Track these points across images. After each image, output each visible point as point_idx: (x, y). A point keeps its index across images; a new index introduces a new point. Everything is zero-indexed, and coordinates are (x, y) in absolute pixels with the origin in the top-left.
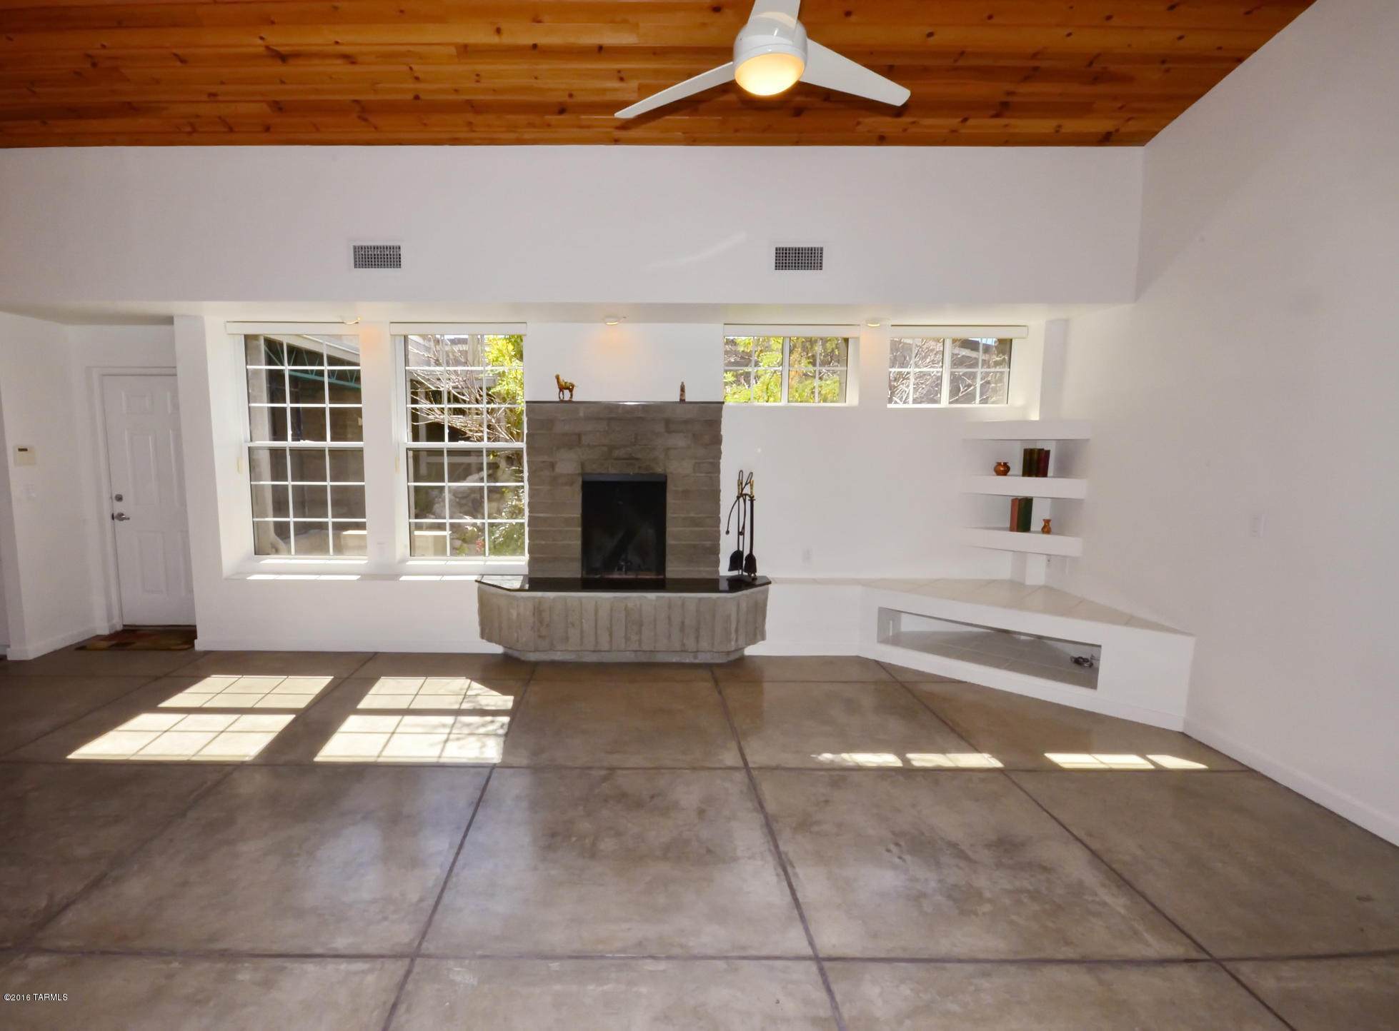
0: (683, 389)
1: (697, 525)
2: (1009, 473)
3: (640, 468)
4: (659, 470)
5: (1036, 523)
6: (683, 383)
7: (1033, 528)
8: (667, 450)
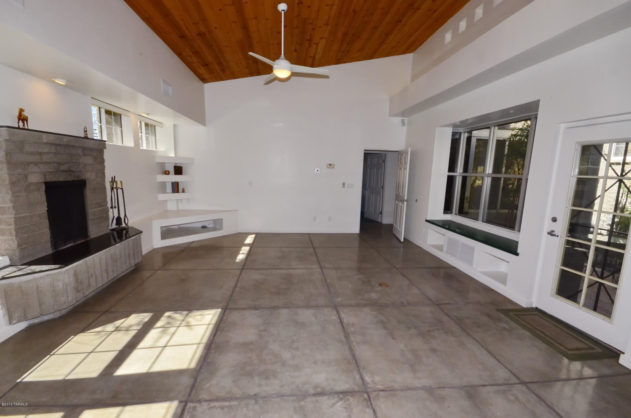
0: (86, 131)
1: (100, 206)
2: (170, 174)
3: (74, 176)
4: (83, 177)
5: (180, 190)
6: (85, 128)
7: (180, 191)
8: (85, 165)
